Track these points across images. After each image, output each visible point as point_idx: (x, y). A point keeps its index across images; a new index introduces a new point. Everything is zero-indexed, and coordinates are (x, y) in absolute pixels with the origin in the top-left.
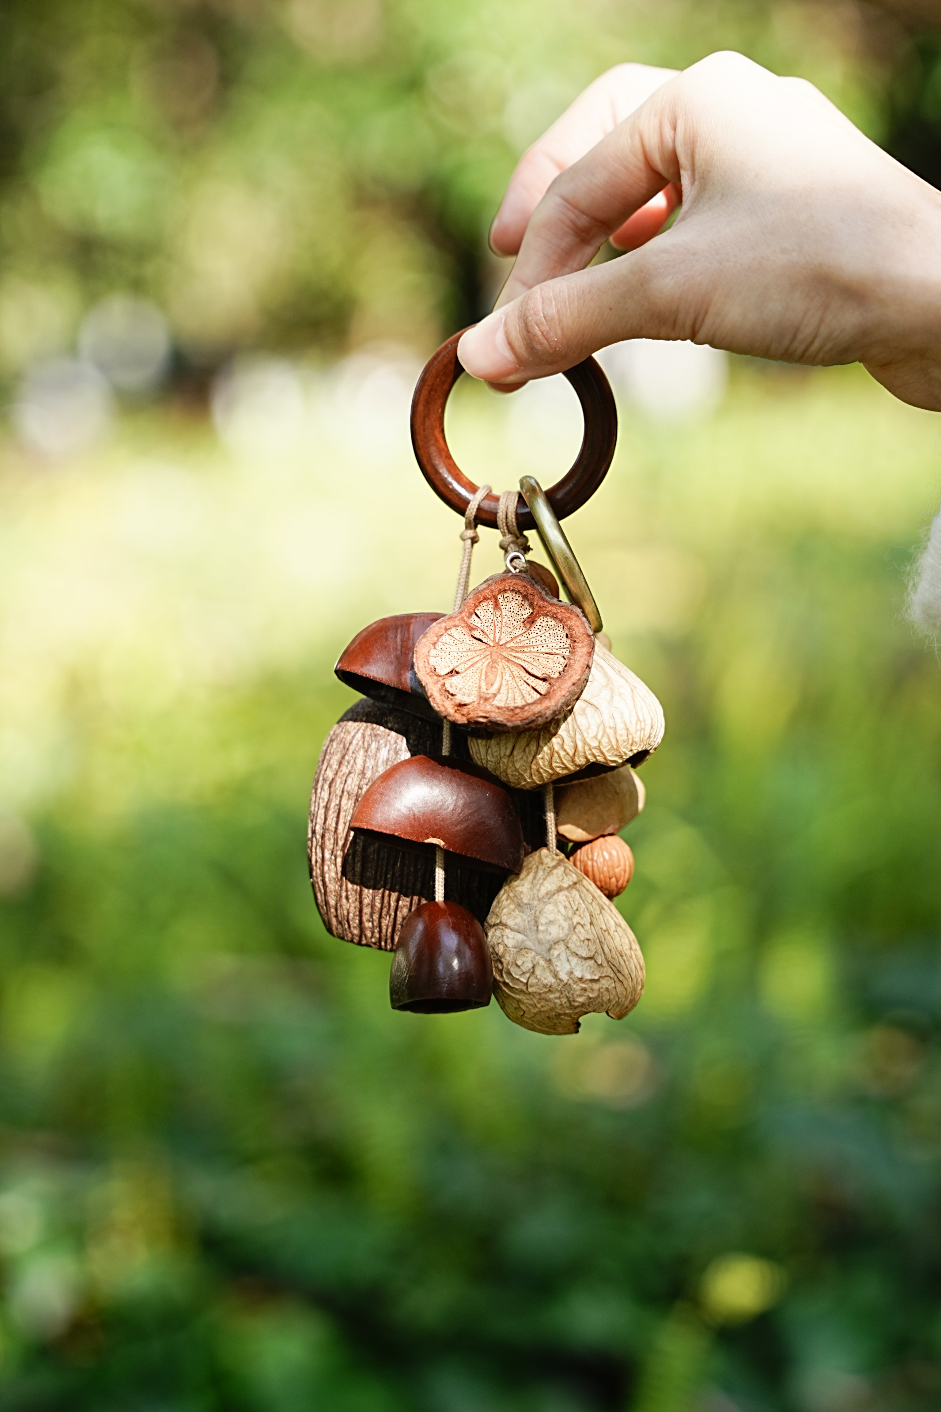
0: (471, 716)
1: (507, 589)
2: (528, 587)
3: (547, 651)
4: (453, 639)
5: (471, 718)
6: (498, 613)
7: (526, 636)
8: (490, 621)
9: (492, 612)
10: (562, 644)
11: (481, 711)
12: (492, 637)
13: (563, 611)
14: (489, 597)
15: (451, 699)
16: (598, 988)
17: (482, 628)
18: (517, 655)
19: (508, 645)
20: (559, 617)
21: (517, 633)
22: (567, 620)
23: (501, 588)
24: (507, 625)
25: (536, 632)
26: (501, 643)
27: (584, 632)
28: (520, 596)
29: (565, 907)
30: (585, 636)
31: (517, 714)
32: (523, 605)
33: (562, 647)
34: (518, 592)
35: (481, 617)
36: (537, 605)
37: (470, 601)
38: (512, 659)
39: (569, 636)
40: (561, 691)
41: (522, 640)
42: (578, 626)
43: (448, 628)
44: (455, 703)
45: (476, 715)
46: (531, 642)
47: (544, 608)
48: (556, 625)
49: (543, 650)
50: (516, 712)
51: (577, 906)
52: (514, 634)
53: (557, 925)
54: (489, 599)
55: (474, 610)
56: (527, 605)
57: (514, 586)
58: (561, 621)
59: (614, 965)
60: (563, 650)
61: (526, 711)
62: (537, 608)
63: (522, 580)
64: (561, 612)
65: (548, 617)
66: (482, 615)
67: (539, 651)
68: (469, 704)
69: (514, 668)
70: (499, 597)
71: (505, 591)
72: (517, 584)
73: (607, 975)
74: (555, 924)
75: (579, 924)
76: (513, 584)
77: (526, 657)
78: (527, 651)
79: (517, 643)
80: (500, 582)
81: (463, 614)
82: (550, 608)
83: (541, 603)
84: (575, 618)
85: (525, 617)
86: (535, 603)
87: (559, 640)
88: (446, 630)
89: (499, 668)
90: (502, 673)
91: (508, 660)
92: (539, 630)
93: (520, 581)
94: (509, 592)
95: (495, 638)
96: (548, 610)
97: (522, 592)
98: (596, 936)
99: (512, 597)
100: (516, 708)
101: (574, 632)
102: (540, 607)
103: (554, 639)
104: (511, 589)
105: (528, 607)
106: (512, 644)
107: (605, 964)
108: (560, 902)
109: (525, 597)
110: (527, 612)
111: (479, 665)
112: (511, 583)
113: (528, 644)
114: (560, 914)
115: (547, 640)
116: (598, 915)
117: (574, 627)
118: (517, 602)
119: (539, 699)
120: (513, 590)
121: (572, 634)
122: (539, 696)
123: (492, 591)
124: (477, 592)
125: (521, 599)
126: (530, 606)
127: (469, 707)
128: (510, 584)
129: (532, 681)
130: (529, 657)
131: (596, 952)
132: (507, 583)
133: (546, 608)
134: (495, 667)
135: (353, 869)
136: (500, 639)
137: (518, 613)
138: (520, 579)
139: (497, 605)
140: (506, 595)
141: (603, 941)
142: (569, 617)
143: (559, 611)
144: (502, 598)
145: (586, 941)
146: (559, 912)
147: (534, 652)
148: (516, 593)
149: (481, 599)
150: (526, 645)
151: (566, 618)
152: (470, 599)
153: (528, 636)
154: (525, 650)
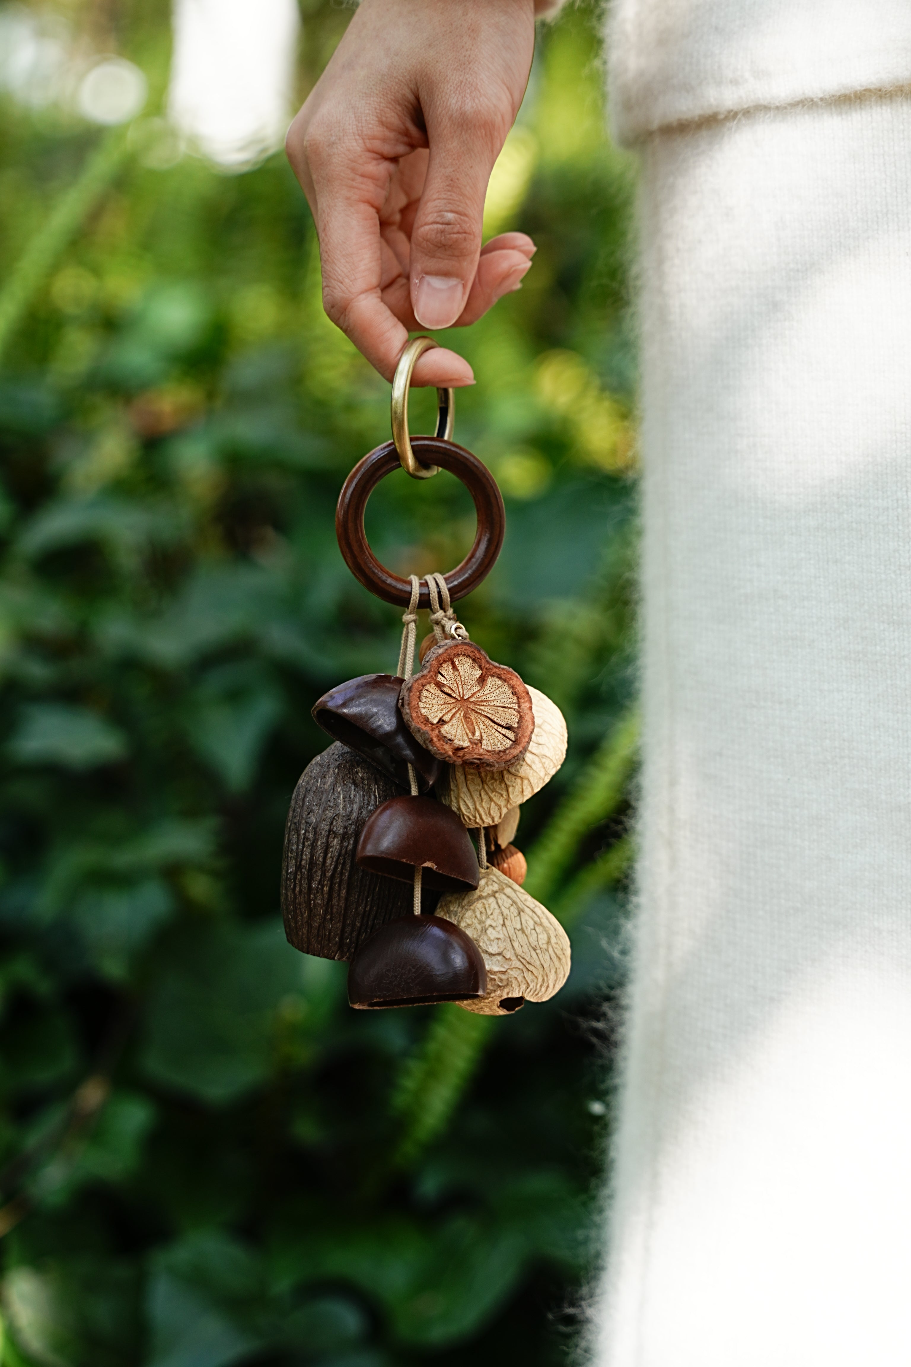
0: (466, 758)
1: (459, 653)
2: (476, 652)
3: (501, 705)
4: (431, 694)
5: (467, 759)
6: (457, 673)
7: (482, 693)
8: (453, 680)
9: (452, 672)
10: (511, 700)
11: (475, 754)
12: (457, 692)
13: (505, 672)
14: (447, 660)
15: (451, 744)
16: (507, 978)
17: (448, 685)
18: (481, 708)
19: (471, 700)
20: (503, 677)
21: (474, 689)
22: (509, 680)
23: (455, 653)
24: (466, 683)
25: (489, 689)
26: (465, 698)
27: (524, 690)
28: (471, 660)
29: (481, 913)
30: (525, 693)
31: (501, 757)
32: (474, 667)
33: (511, 702)
34: (468, 656)
35: (446, 676)
36: (484, 667)
37: (434, 662)
38: (479, 711)
39: (513, 693)
40: (524, 738)
41: (480, 695)
42: (518, 686)
43: (424, 684)
44: (454, 746)
45: (472, 757)
46: (487, 697)
47: (490, 670)
48: (502, 684)
49: (498, 704)
50: (501, 755)
51: (492, 911)
52: (473, 691)
53: (473, 927)
54: (447, 661)
55: (438, 670)
56: (477, 667)
57: (465, 651)
58: (505, 681)
59: (523, 958)
60: (512, 704)
61: (507, 754)
62: (485, 670)
63: (470, 647)
64: (504, 673)
65: (495, 678)
66: (446, 674)
67: (496, 705)
68: (465, 748)
69: (484, 719)
70: (455, 660)
71: (459, 655)
72: (467, 650)
73: (515, 966)
74: (472, 927)
75: (491, 926)
76: (463, 649)
77: (488, 710)
78: (487, 705)
79: (477, 698)
80: (454, 648)
81: (431, 673)
82: (495, 670)
83: (487, 666)
84: (515, 679)
85: (478, 676)
86: (483, 666)
87: (508, 696)
88: (423, 686)
89: (472, 718)
90: (477, 723)
91: (476, 712)
92: (490, 688)
93: (469, 647)
94: (462, 656)
95: (459, 693)
96: (493, 671)
97: (471, 656)
98: (507, 935)
99: (465, 660)
100: (500, 751)
101: (517, 690)
102: (486, 669)
103: (504, 695)
104: (463, 653)
105: (478, 669)
106: (473, 699)
107: (514, 958)
108: (478, 908)
109: (474, 660)
110: (478, 673)
111: (458, 715)
112: (462, 648)
113: (486, 699)
114: (476, 919)
115: (499, 696)
116: (515, 917)
117: (516, 686)
118: (469, 664)
119: (512, 745)
120: (464, 655)
121: (515, 692)
122: (511, 742)
123: (449, 655)
124: (438, 655)
125: (472, 662)
126: (479, 668)
127: (466, 750)
128: (461, 650)
129: (500, 729)
130: (491, 710)
131: (505, 949)
132: (460, 648)
133: (492, 670)
134: (469, 718)
135: (339, 895)
136: (464, 695)
137: (472, 673)
138: (468, 646)
139: (454, 667)
140: (460, 658)
141: (515, 938)
142: (510, 678)
143: (502, 673)
144: (457, 660)
145: (496, 940)
146: (476, 917)
147: (491, 706)
148: (467, 657)
149: (442, 662)
150: (484, 700)
151: (508, 679)
152: (433, 661)
153: (483, 692)
154: (485, 704)
